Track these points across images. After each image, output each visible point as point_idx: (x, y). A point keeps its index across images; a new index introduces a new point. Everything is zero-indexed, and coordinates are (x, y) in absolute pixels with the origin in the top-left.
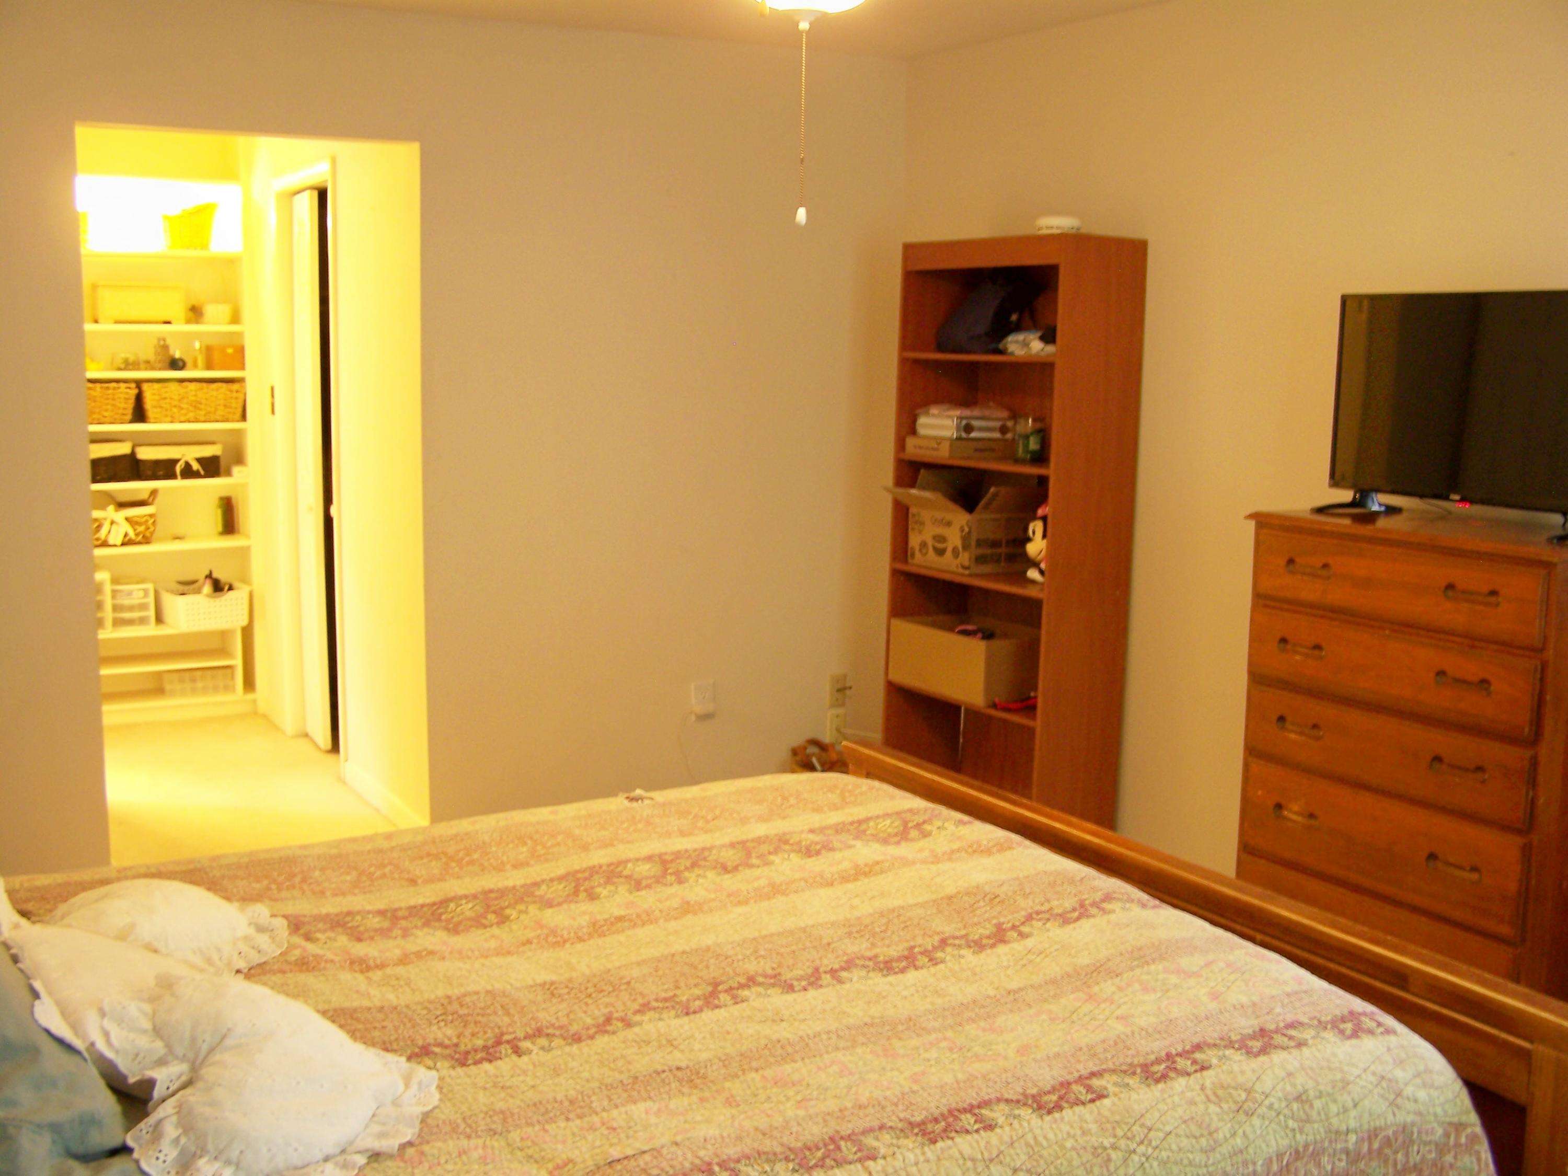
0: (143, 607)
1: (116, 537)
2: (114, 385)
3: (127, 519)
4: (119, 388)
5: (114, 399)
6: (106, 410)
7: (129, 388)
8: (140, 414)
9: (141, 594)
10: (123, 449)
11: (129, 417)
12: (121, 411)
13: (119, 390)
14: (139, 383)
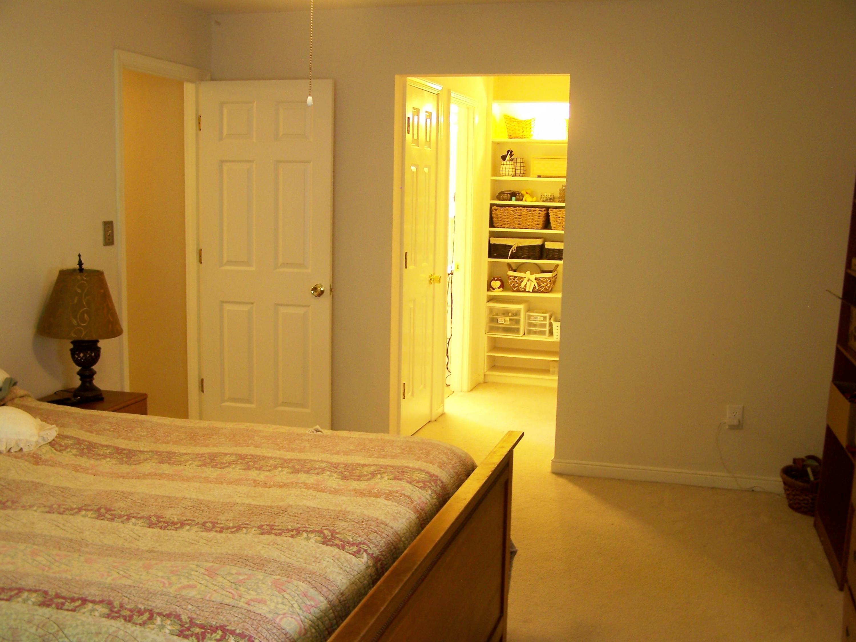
0: (544, 326)
1: (529, 288)
2: (533, 209)
3: (536, 279)
4: (536, 210)
5: (533, 216)
6: (529, 222)
7: (541, 211)
8: (547, 225)
9: (542, 319)
10: (538, 242)
11: (541, 226)
12: (536, 223)
13: (536, 212)
14: (548, 208)
